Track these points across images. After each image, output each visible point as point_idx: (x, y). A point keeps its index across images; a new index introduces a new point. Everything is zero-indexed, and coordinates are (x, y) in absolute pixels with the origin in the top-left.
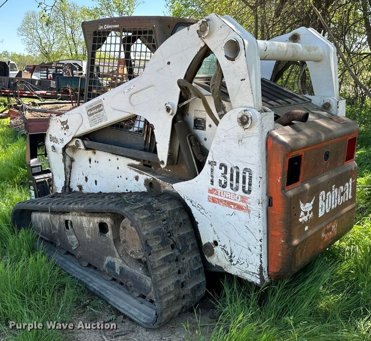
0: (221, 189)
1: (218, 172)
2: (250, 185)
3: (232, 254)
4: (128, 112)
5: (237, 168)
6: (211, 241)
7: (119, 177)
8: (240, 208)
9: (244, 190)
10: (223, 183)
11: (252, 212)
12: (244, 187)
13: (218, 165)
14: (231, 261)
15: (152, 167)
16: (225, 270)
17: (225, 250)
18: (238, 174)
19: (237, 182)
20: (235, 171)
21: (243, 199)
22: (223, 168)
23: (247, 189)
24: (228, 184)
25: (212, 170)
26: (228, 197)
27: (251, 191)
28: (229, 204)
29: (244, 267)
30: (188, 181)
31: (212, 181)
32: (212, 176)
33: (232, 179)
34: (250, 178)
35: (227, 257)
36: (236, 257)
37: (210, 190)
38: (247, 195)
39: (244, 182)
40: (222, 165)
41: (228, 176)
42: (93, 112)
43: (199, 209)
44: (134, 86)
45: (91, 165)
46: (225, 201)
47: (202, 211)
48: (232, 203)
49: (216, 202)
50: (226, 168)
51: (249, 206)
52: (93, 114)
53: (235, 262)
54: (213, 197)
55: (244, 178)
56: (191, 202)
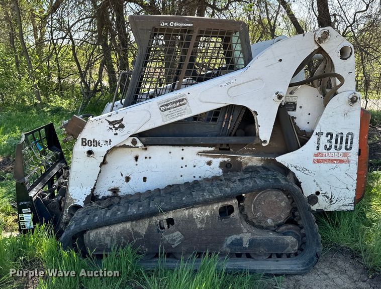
0: (326, 151)
1: (324, 140)
2: (351, 143)
3: (332, 196)
4: (223, 104)
5: (342, 133)
6: (314, 193)
7: (184, 166)
8: (341, 161)
9: (346, 149)
10: (328, 147)
11: (351, 162)
12: (346, 146)
13: (325, 134)
14: (331, 202)
15: (231, 150)
16: (325, 210)
17: (326, 196)
18: (342, 138)
19: (341, 143)
20: (340, 136)
21: (345, 155)
22: (329, 136)
23: (348, 147)
24: (333, 147)
25: (319, 139)
26: (332, 156)
27: (351, 148)
28: (332, 161)
29: (341, 203)
30: (294, 152)
31: (318, 148)
32: (318, 144)
33: (336, 142)
34: (352, 139)
35: (328, 200)
36: (336, 198)
37: (315, 155)
38: (348, 151)
39: (347, 143)
40: (328, 134)
41: (333, 141)
42: (170, 106)
43: (303, 171)
44: (236, 80)
45: (137, 163)
46: (329, 160)
47: (306, 172)
48: (335, 160)
49: (321, 162)
50: (332, 135)
51: (349, 158)
52: (169, 109)
53: (334, 202)
54: (317, 159)
55: (347, 140)
56: (296, 167)
